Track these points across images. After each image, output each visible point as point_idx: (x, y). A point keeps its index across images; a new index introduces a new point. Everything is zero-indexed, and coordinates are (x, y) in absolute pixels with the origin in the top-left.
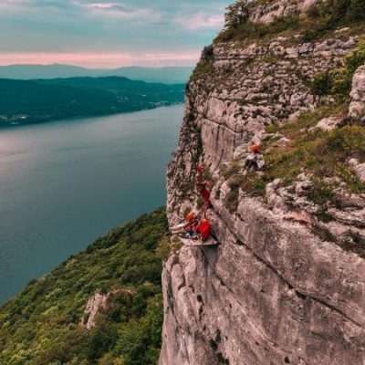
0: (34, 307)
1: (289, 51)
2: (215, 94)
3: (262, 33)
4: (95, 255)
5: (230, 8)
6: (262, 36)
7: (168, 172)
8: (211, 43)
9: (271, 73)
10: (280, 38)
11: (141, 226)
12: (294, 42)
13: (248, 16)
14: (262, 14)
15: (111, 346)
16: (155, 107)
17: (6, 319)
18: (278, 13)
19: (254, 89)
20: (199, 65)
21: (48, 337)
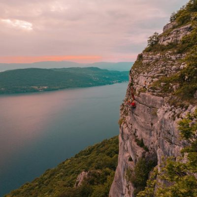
0: (49, 181)
1: (172, 57)
2: (142, 74)
3: (163, 49)
4: (80, 158)
5: (150, 38)
6: (163, 50)
7: (121, 108)
8: (142, 52)
9: (165, 66)
10: (169, 52)
11: (104, 145)
12: (174, 54)
13: (158, 41)
14: (164, 40)
15: (89, 195)
16: (113, 83)
17: (37, 185)
18: (169, 41)
19: (158, 72)
20: (136, 62)
21: (59, 191)
